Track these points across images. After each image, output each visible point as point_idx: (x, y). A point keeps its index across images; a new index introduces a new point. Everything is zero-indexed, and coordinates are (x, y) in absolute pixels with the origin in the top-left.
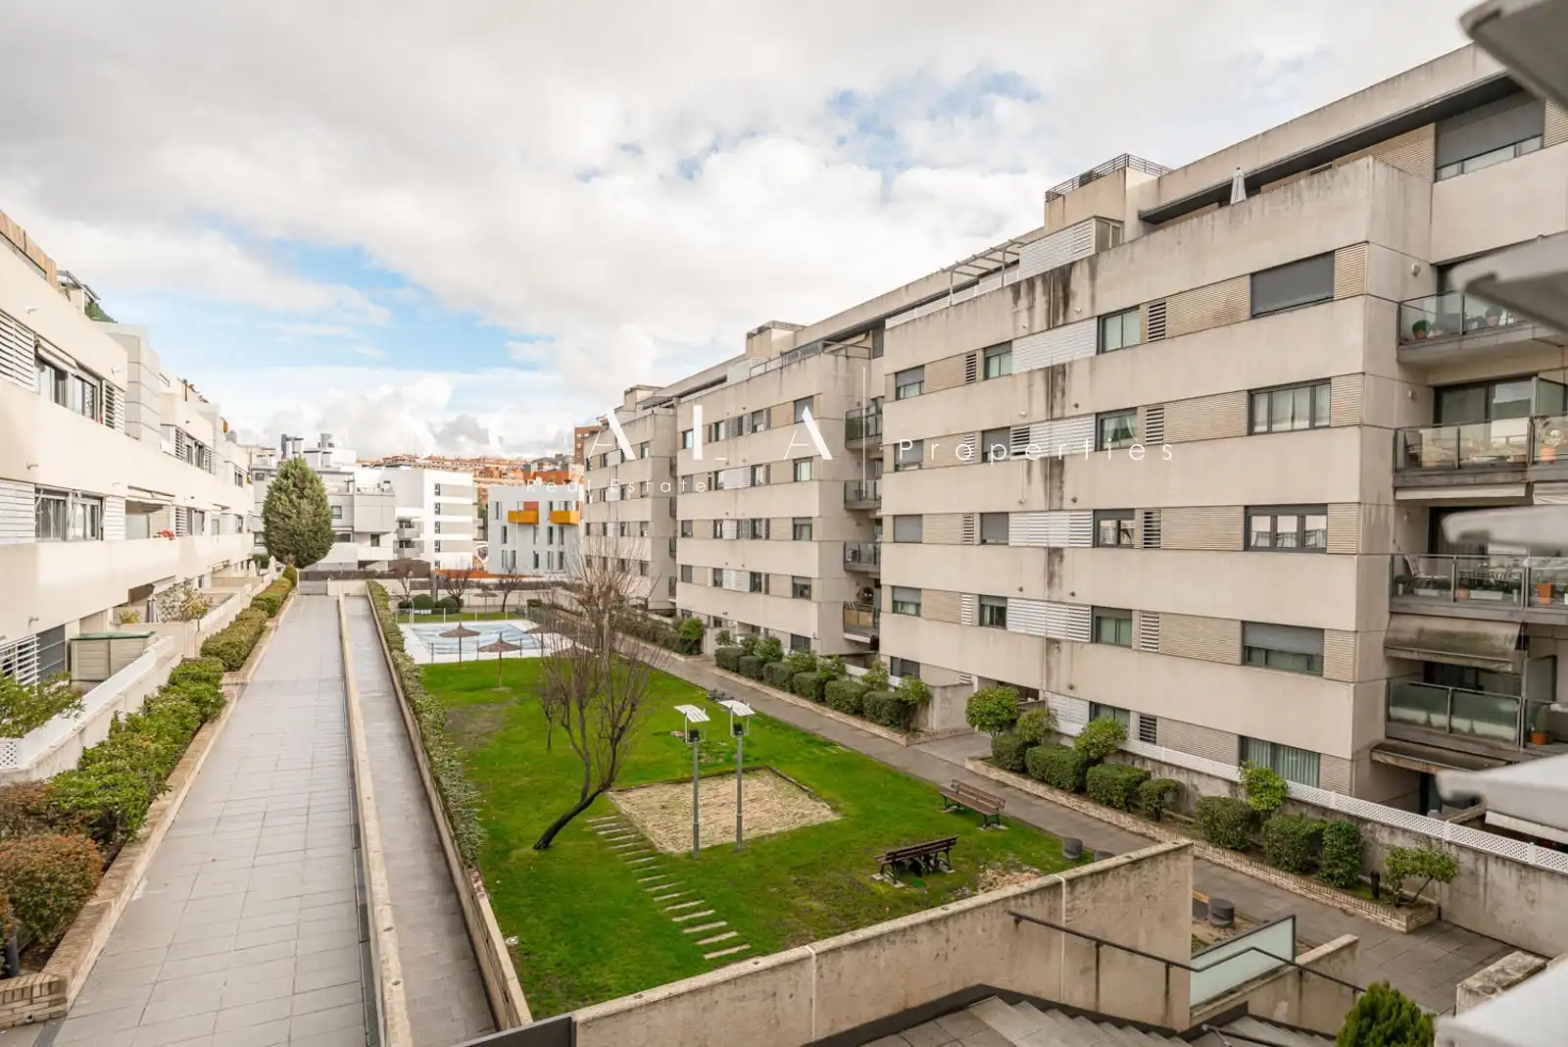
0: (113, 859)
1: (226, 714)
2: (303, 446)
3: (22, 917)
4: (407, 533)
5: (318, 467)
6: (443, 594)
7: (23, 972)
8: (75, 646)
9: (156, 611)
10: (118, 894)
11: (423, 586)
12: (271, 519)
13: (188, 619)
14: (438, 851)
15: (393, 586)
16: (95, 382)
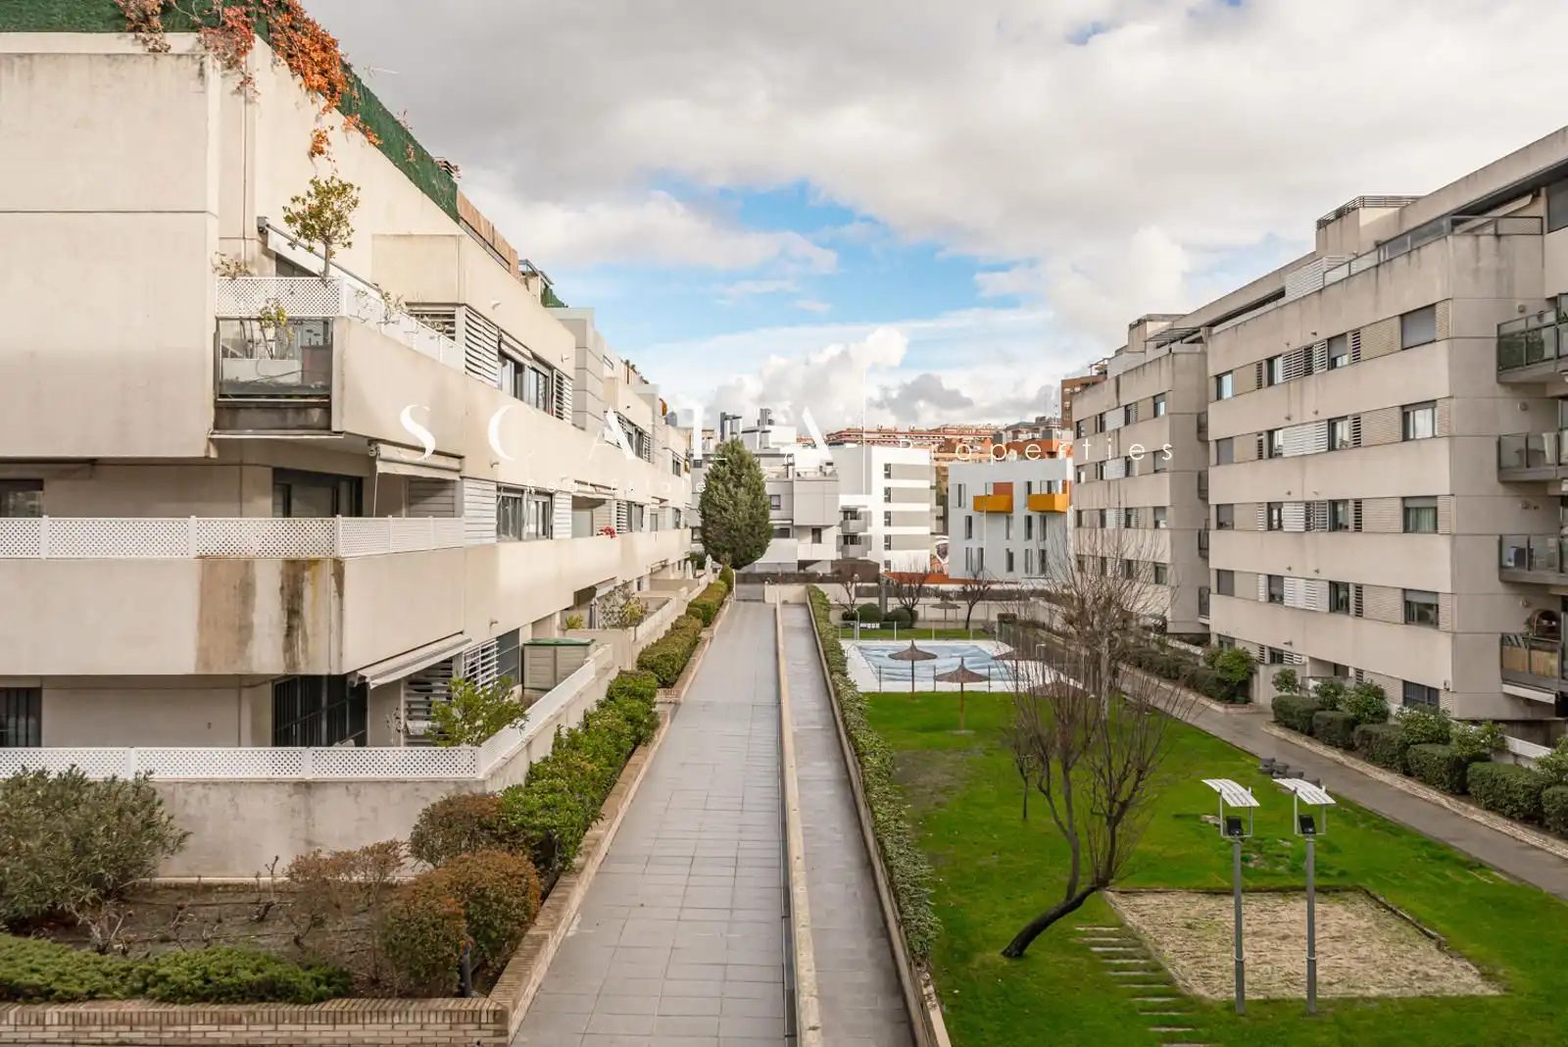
0: (552, 886)
1: (661, 736)
2: (742, 425)
3: (475, 935)
4: (853, 526)
5: (757, 450)
6: (893, 604)
7: (474, 993)
8: (528, 651)
9: (599, 616)
10: (554, 927)
11: (870, 593)
12: (707, 512)
13: (626, 626)
14: (882, 936)
15: (835, 593)
16: (547, 373)
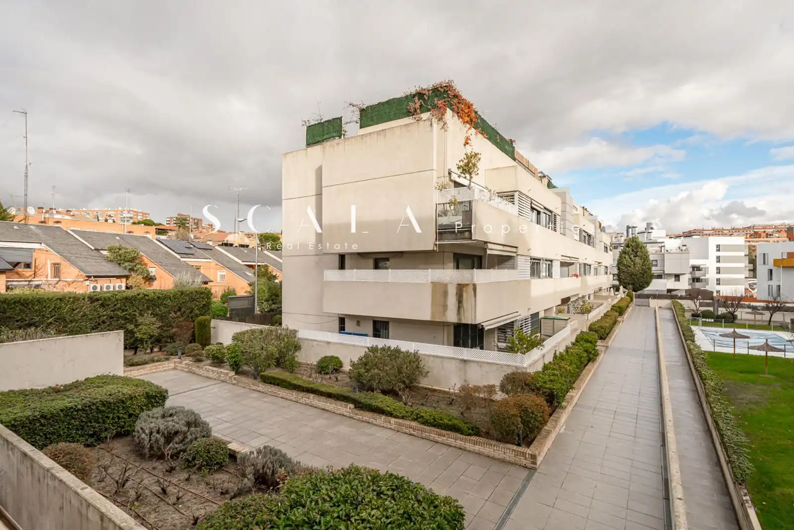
0: (553, 412)
1: (600, 359)
2: (637, 230)
3: (523, 424)
4: (697, 274)
5: (645, 241)
6: (722, 311)
7: (523, 446)
8: (542, 320)
9: (571, 309)
10: (555, 428)
11: (708, 305)
12: (621, 267)
13: (584, 313)
15: (687, 304)
16: (549, 213)
